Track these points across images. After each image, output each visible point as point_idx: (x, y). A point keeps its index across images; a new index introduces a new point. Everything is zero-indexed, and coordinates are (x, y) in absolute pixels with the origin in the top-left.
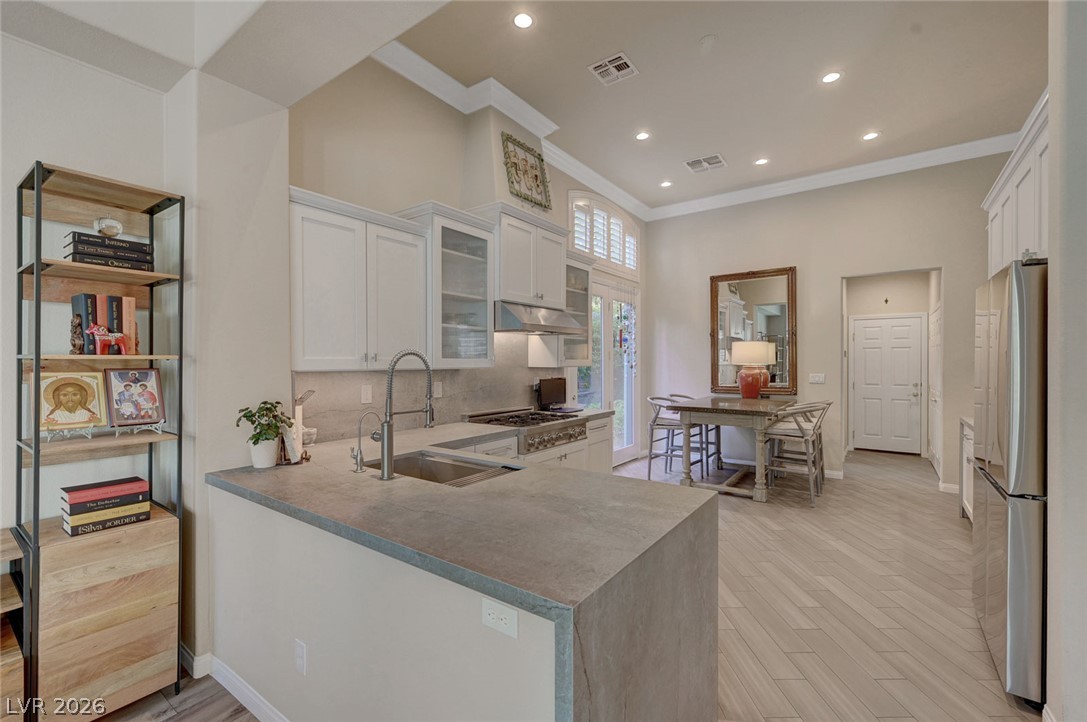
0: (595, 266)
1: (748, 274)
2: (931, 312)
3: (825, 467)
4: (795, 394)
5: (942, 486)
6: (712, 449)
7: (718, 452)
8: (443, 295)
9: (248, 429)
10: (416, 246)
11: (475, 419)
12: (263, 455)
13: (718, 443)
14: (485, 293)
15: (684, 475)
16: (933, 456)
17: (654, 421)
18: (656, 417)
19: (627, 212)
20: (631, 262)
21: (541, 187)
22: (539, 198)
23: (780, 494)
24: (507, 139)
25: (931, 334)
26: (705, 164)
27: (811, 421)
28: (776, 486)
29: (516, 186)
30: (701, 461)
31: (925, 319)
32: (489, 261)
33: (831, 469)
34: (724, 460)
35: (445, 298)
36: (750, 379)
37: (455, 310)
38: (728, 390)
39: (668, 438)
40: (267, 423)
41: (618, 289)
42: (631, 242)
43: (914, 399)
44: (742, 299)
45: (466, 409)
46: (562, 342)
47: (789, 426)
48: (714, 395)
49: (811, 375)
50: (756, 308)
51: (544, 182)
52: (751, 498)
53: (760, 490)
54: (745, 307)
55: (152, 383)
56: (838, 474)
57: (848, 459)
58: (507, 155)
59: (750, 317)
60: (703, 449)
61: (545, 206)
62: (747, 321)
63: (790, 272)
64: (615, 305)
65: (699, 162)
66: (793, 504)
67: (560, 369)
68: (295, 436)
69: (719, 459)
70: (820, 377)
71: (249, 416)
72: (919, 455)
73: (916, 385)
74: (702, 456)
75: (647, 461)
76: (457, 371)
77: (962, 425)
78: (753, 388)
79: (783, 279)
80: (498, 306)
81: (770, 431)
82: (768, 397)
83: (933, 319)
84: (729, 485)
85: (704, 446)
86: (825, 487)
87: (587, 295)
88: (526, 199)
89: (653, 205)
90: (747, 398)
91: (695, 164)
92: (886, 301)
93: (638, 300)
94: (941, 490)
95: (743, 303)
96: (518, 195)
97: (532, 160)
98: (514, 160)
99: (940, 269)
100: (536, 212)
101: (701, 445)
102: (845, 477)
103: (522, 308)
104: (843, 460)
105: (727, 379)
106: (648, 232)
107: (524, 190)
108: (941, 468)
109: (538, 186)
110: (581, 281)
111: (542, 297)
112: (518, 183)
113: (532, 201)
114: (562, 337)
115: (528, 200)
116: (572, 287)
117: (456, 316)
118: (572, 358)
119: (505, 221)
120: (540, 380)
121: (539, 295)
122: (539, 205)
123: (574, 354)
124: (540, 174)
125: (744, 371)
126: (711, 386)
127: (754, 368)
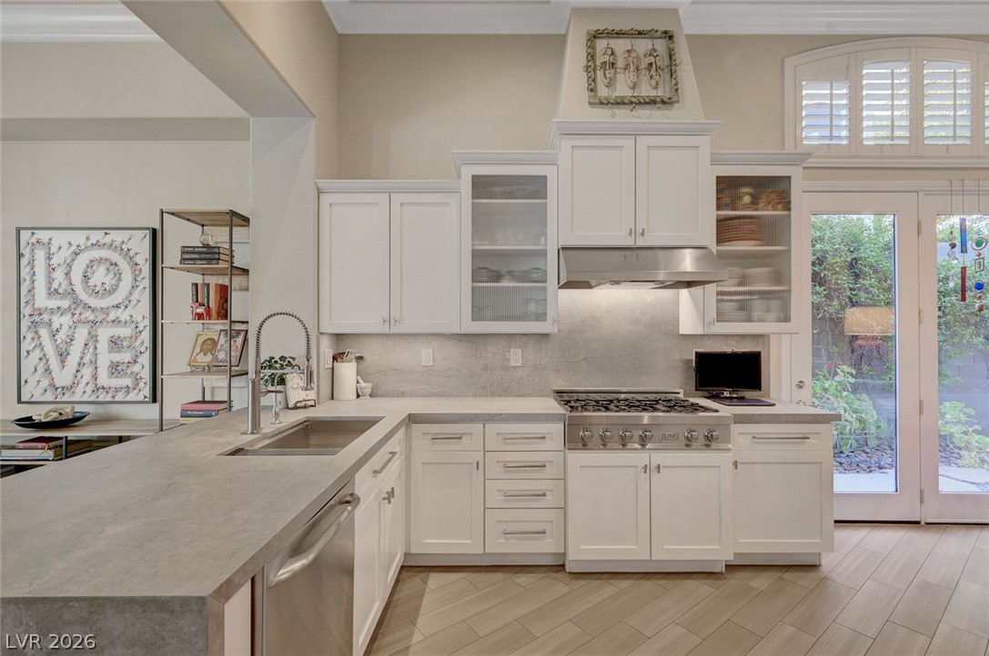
21: (665, 77)
24: (596, 36)
29: (603, 92)
32: (549, 201)
45: (560, 382)
46: (714, 296)
58: (590, 56)
87: (789, 216)
97: (646, 44)
98: (602, 59)
107: (621, 92)
109: (651, 77)
110: (773, 196)
111: (643, 234)
112: (607, 86)
113: (632, 103)
114: (712, 288)
115: (624, 103)
116: (746, 207)
117: (510, 272)
118: (749, 320)
119: (566, 144)
120: (696, 353)
121: (639, 231)
122: (649, 103)
123: (756, 315)
124: (663, 61)
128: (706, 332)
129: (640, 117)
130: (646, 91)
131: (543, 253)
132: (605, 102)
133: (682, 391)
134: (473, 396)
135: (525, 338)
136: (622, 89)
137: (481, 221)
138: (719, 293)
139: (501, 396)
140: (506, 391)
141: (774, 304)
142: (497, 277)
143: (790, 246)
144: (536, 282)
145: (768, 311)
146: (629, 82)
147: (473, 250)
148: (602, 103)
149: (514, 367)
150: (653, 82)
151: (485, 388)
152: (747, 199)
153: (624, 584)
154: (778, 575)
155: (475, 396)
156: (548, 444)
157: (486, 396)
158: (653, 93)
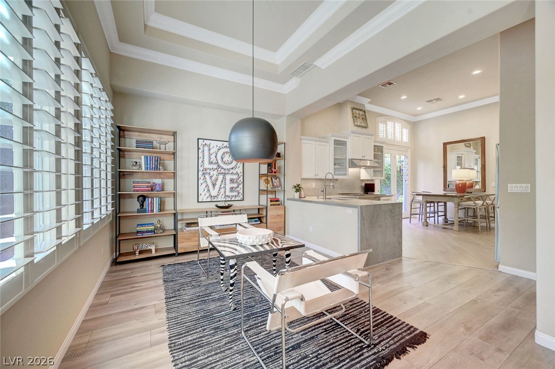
0: (388, 143)
1: (461, 141)
4: (485, 191)
6: (441, 213)
7: (445, 215)
9: (294, 190)
10: (327, 146)
11: (343, 194)
12: (297, 195)
13: (445, 212)
14: (346, 157)
15: (424, 220)
17: (412, 201)
18: (413, 199)
19: (403, 120)
20: (405, 138)
21: (365, 121)
22: (364, 125)
24: (353, 109)
26: (435, 101)
29: (356, 123)
30: (434, 217)
32: (347, 148)
35: (335, 159)
36: (460, 185)
37: (337, 162)
38: (452, 190)
39: (420, 208)
40: (298, 189)
41: (399, 151)
42: (406, 131)
45: (340, 191)
46: (372, 171)
48: (445, 192)
49: (493, 183)
51: (366, 119)
52: (452, 229)
53: (456, 228)
55: (278, 179)
58: (353, 114)
61: (366, 127)
64: (398, 157)
65: (432, 100)
66: (471, 232)
67: (373, 180)
68: (302, 193)
69: (446, 218)
71: (295, 187)
76: (337, 179)
78: (463, 189)
79: (479, 142)
80: (350, 160)
81: (461, 204)
82: (471, 193)
87: (383, 154)
88: (359, 126)
89: (415, 115)
90: (459, 193)
91: (430, 101)
93: (409, 154)
95: (475, 151)
96: (357, 126)
97: (361, 113)
98: (355, 115)
100: (364, 130)
103: (358, 161)
106: (414, 126)
107: (359, 124)
109: (363, 121)
113: (361, 127)
114: (372, 169)
116: (377, 152)
118: (375, 176)
120: (365, 184)
122: (364, 127)
123: (377, 175)
124: (364, 117)
125: (458, 182)
126: (443, 188)
127: (463, 180)
129: (362, 130)
131: (346, 160)
137: (336, 151)
143: (383, 161)
145: (379, 174)
149: (331, 188)
152: (377, 150)
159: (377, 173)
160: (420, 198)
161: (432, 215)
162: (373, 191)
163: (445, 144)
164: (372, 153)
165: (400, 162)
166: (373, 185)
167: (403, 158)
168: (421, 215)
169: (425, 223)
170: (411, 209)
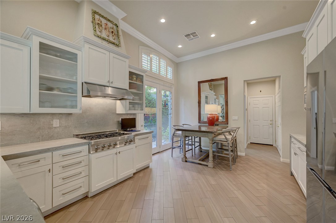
0: (146, 73)
1: (211, 80)
2: (276, 95)
3: (238, 151)
4: (228, 124)
5: (282, 159)
6: (197, 144)
7: (200, 145)
8: (40, 76)
10: (22, 50)
11: (77, 136)
13: (200, 142)
14: (76, 79)
15: (183, 156)
16: (278, 146)
17: (174, 135)
18: (174, 133)
19: (168, 58)
20: (170, 76)
23: (220, 164)
24: (95, 13)
25: (276, 102)
26: (191, 36)
27: (231, 135)
28: (219, 159)
29: (98, 33)
30: (192, 149)
31: (274, 97)
32: (78, 63)
33: (240, 152)
34: (203, 148)
36: (211, 118)
38: (205, 123)
39: (181, 140)
41: (164, 86)
42: (170, 69)
43: (270, 126)
44: (214, 92)
45: (77, 131)
46: (128, 103)
47: (222, 137)
48: (199, 124)
49: (233, 117)
50: (220, 96)
51: (117, 35)
52: (207, 166)
53: (210, 163)
54: (215, 95)
56: (243, 154)
57: (248, 147)
58: (94, 19)
59: (217, 98)
60: (193, 145)
62: (216, 100)
63: (226, 79)
64: (163, 92)
65: (189, 35)
66: (224, 169)
69: (201, 148)
70: (236, 118)
72: (272, 145)
73: (271, 121)
74: (192, 147)
75: (171, 150)
77: (291, 137)
78: (212, 121)
79: (223, 82)
80: (84, 85)
81: (215, 139)
82: (218, 125)
83: (277, 97)
84: (200, 160)
85: (193, 143)
86: (238, 160)
87: (143, 85)
88: (104, 39)
89: (178, 56)
90: (210, 125)
91: (187, 36)
92: (261, 91)
93: (173, 90)
94: (281, 161)
97: (110, 25)
98: (98, 22)
99: (279, 77)
101: (192, 143)
102: (245, 155)
103: (97, 86)
104: (245, 147)
105: (204, 118)
106: (177, 66)
107: (104, 36)
108: (281, 152)
109: (113, 36)
110: (140, 79)
111: (112, 83)
112: (100, 32)
113: (108, 41)
114: (128, 101)
115: (105, 40)
116: (135, 81)
117: (58, 88)
118: (135, 110)
119: (87, 46)
120: (121, 119)
121: (111, 81)
122: (113, 43)
123: (136, 109)
124: (115, 32)
125: (209, 116)
126: (198, 121)
127: (213, 114)
128: (127, 113)
129: (110, 46)
130: (111, 39)
131: (75, 83)
132: (99, 37)
133: (118, 130)
134: (31, 142)
135: (61, 115)
136: (104, 34)
137: (43, 63)
138: (130, 102)
139: (48, 140)
140: (51, 138)
141: (140, 106)
142: (51, 89)
143: (143, 92)
144: (70, 93)
145: (138, 108)
146: (107, 34)
147: (39, 75)
148: (98, 37)
149: (55, 127)
150: (114, 38)
151: (39, 138)
152: (135, 79)
153: (110, 191)
154: (143, 172)
155: (32, 142)
156: (82, 154)
157: (39, 141)
158: (114, 41)
159: (136, 106)
160: (180, 132)
161: (190, 147)
162: (134, 126)
163: (199, 83)
164: (127, 81)
165: (165, 96)
166: (134, 120)
167: (168, 93)
168: (181, 149)
169: (184, 159)
170: (173, 142)
